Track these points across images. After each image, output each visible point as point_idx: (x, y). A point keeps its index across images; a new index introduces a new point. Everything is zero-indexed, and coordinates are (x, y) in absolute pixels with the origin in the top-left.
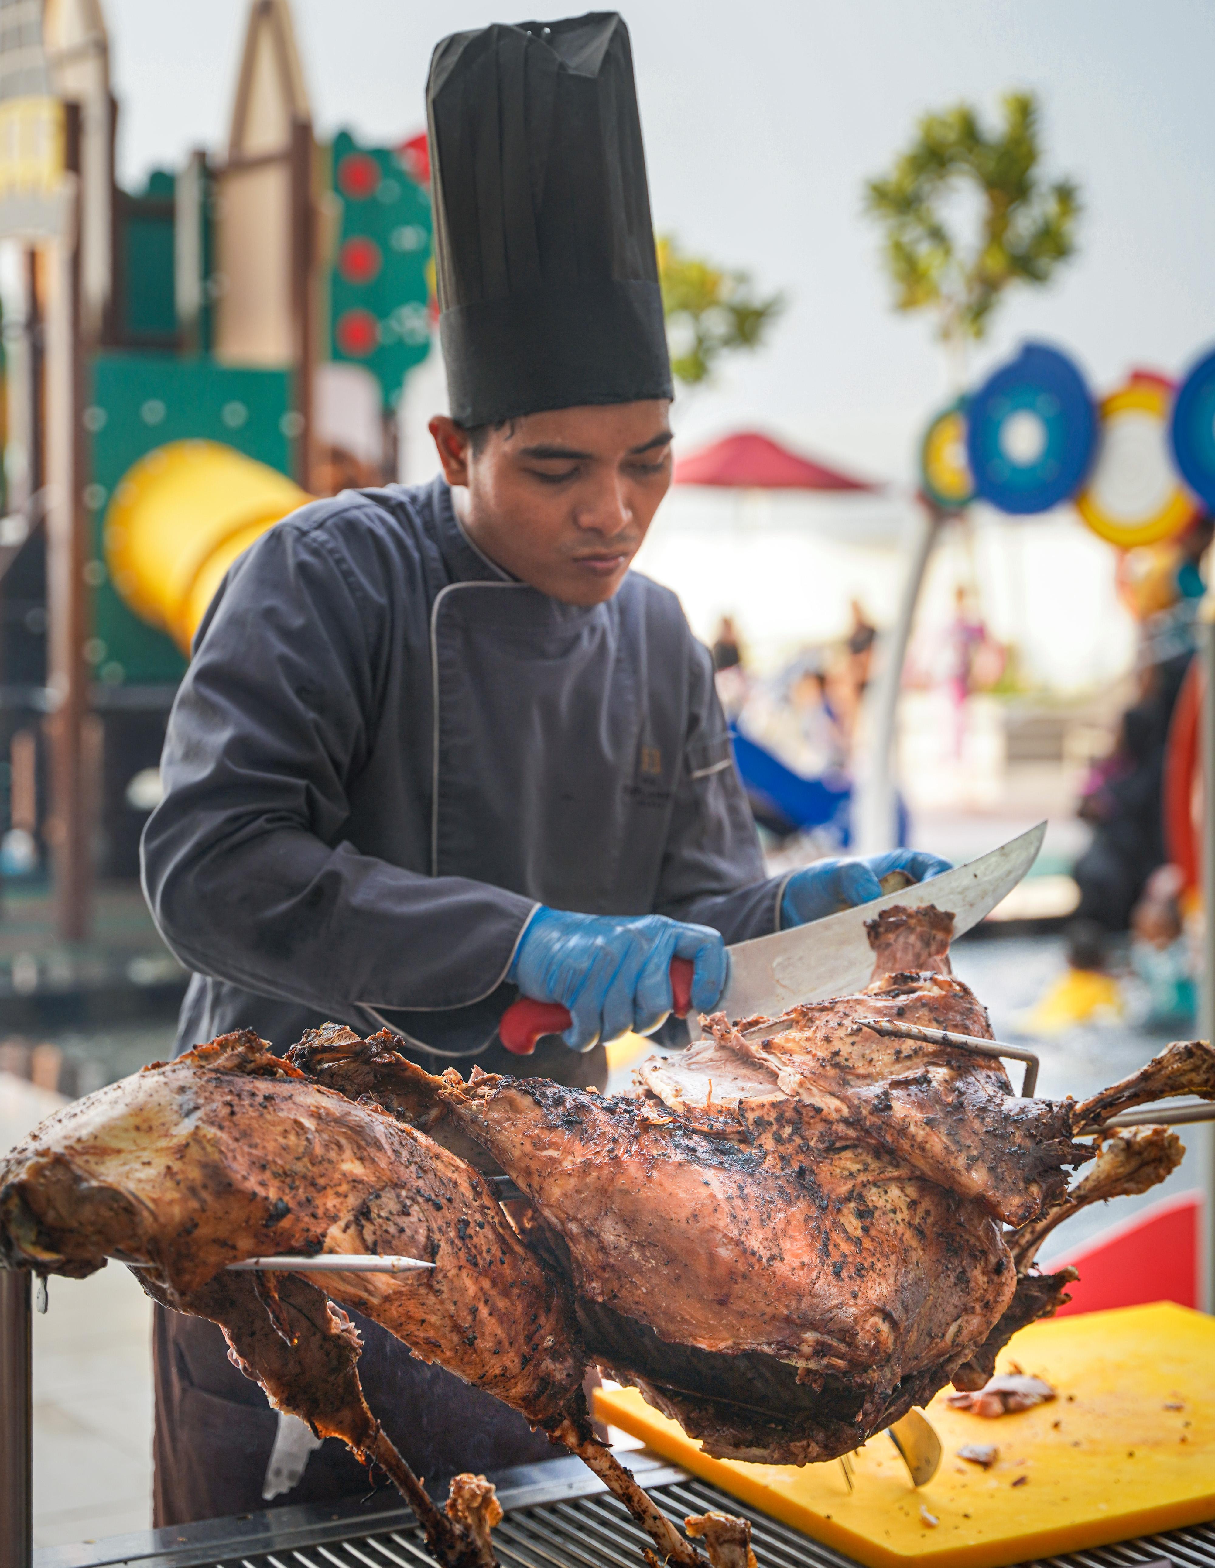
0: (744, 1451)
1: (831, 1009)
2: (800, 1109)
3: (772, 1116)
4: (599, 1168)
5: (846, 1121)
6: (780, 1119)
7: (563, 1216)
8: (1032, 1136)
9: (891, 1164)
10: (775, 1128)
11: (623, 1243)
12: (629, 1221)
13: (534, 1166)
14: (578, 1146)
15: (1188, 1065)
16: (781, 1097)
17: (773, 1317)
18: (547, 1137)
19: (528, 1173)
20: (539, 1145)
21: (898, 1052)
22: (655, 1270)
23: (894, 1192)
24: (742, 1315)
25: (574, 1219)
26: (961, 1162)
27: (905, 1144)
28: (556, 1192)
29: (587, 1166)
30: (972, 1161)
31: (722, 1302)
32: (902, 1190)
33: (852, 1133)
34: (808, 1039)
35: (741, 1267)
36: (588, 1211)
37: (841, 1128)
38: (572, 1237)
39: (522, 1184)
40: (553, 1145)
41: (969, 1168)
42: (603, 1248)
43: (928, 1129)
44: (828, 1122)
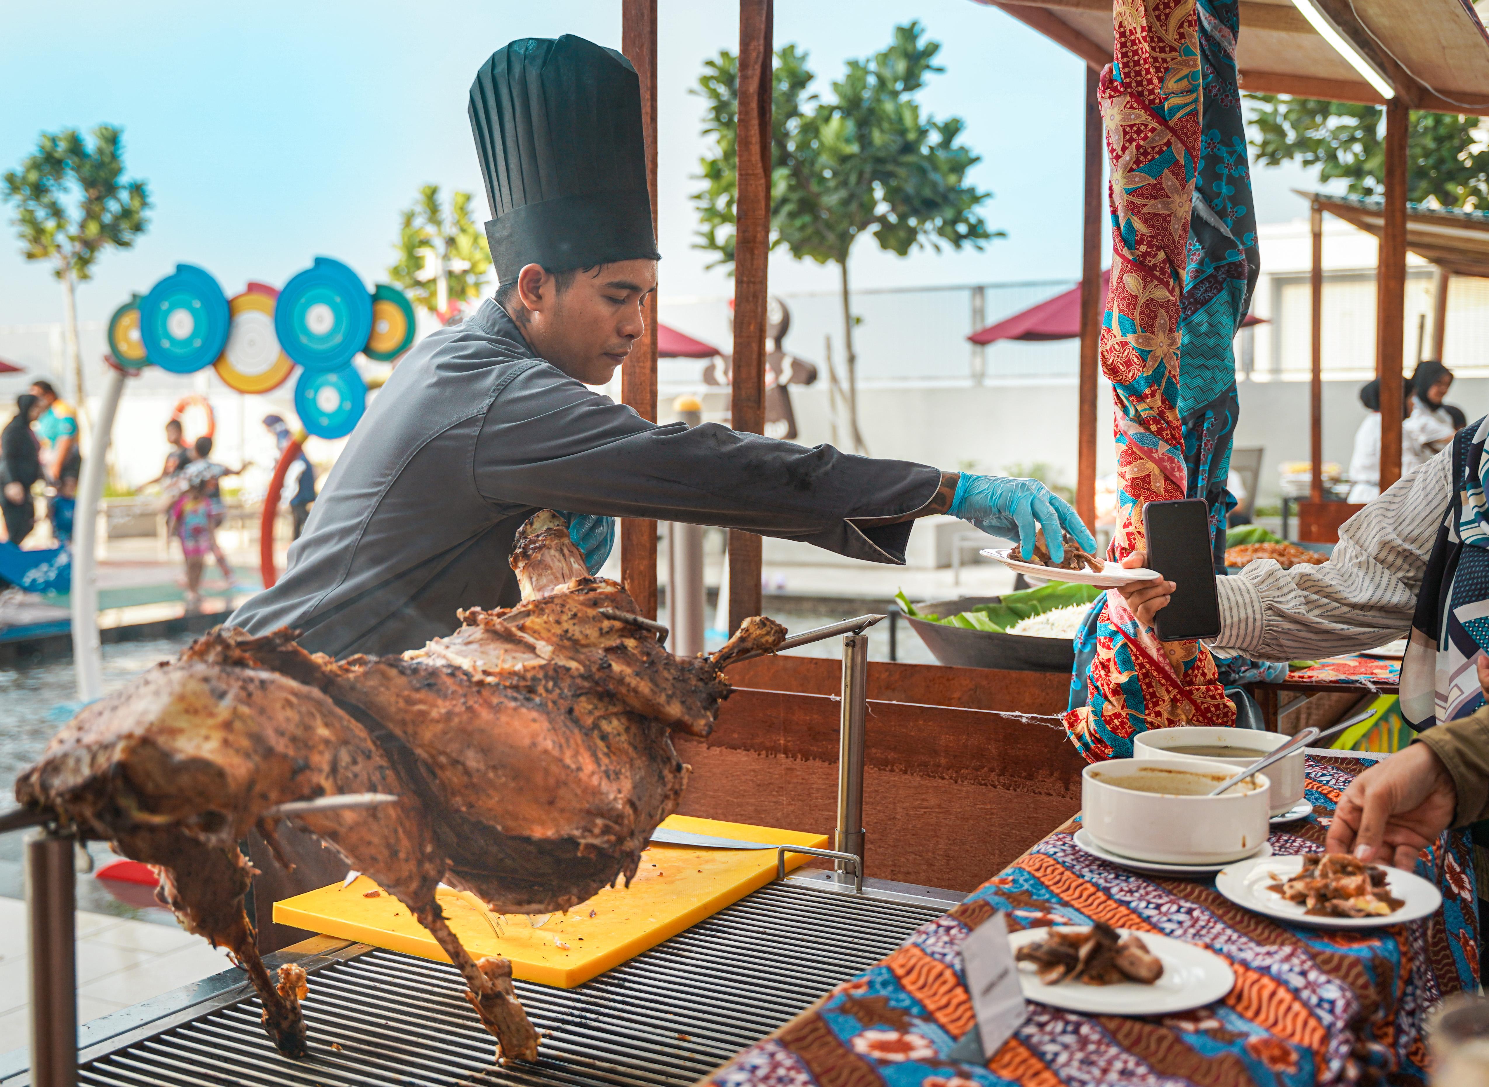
0: (526, 908)
1: (552, 602)
2: (557, 669)
3: (541, 675)
4: (458, 714)
5: (582, 676)
6: (546, 677)
7: (434, 752)
8: (701, 679)
9: (610, 703)
10: (543, 682)
11: (482, 766)
12: (485, 751)
13: (408, 717)
14: (440, 702)
15: (764, 631)
16: (543, 662)
17: (581, 810)
18: (417, 696)
19: (404, 723)
20: (409, 701)
21: (601, 629)
22: (504, 785)
23: (615, 722)
24: (562, 811)
25: (444, 753)
26: (662, 699)
27: (623, 690)
28: (427, 734)
29: (449, 716)
30: (670, 697)
31: (551, 803)
32: (619, 720)
33: (586, 684)
34: (546, 623)
35: (563, 777)
36: (453, 748)
37: (579, 681)
38: (442, 767)
39: (398, 732)
40: (421, 702)
41: (668, 703)
42: (467, 772)
43: (638, 679)
44: (573, 677)
